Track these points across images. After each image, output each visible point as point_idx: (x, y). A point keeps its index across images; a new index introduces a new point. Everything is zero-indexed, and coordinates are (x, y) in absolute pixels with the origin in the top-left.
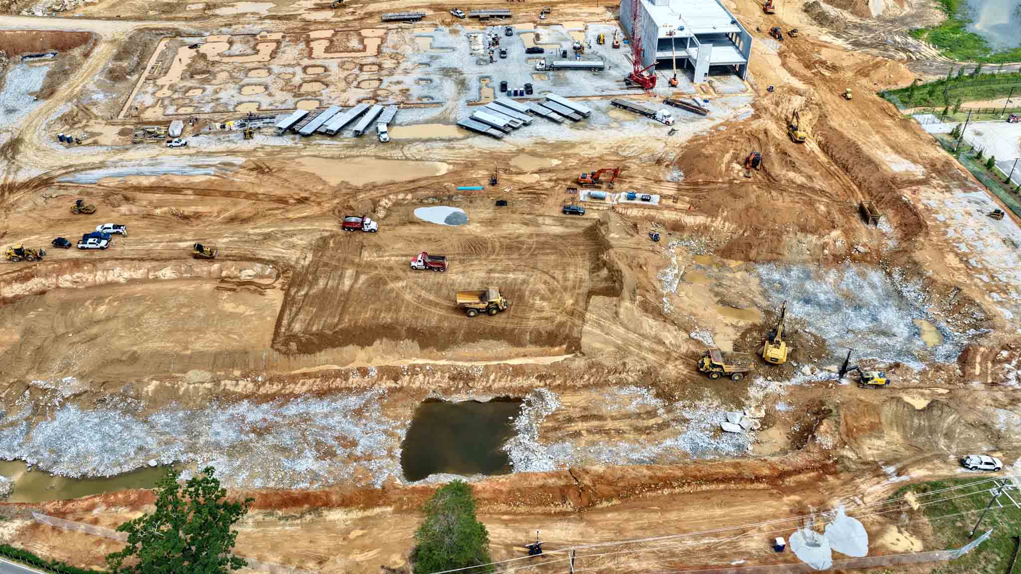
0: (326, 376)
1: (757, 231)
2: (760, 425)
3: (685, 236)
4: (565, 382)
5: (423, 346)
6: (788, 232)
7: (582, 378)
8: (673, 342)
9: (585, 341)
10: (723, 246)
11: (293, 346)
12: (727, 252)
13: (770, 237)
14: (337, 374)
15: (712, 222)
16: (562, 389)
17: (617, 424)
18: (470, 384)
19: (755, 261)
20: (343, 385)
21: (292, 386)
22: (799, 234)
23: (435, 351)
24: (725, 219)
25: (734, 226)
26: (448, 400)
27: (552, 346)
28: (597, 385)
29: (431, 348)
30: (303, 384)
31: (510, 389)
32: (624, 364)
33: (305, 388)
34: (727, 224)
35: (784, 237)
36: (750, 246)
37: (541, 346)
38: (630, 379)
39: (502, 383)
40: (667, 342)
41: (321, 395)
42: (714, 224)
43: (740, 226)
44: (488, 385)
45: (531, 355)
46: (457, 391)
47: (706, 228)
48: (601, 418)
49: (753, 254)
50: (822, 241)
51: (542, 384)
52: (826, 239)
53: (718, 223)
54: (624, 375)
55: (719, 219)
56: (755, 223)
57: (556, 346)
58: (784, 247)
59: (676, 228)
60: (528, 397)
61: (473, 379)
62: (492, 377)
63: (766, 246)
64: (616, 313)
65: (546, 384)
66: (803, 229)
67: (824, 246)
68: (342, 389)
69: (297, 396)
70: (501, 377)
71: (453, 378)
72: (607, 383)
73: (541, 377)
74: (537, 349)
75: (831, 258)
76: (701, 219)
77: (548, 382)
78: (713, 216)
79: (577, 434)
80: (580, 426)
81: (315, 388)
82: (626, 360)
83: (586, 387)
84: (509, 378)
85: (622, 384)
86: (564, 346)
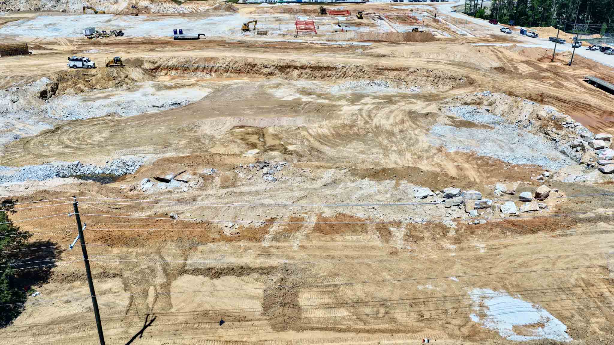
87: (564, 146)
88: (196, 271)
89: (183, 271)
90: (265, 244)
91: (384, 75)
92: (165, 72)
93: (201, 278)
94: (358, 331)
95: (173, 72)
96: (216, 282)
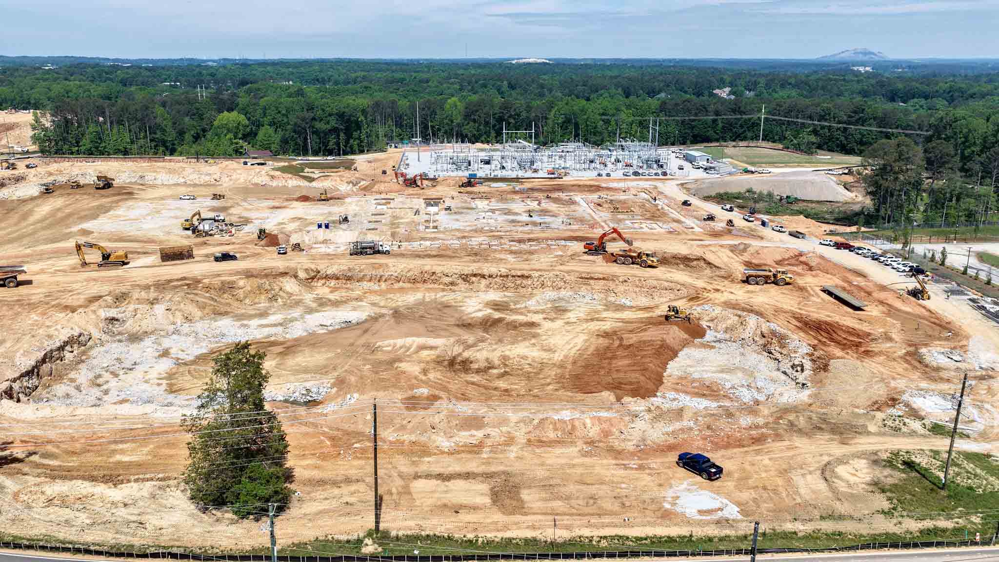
87: (786, 365)
88: (428, 476)
89: (417, 477)
90: (485, 456)
91: (589, 285)
92: (323, 281)
93: (434, 482)
94: (572, 515)
95: (333, 283)
96: (447, 483)
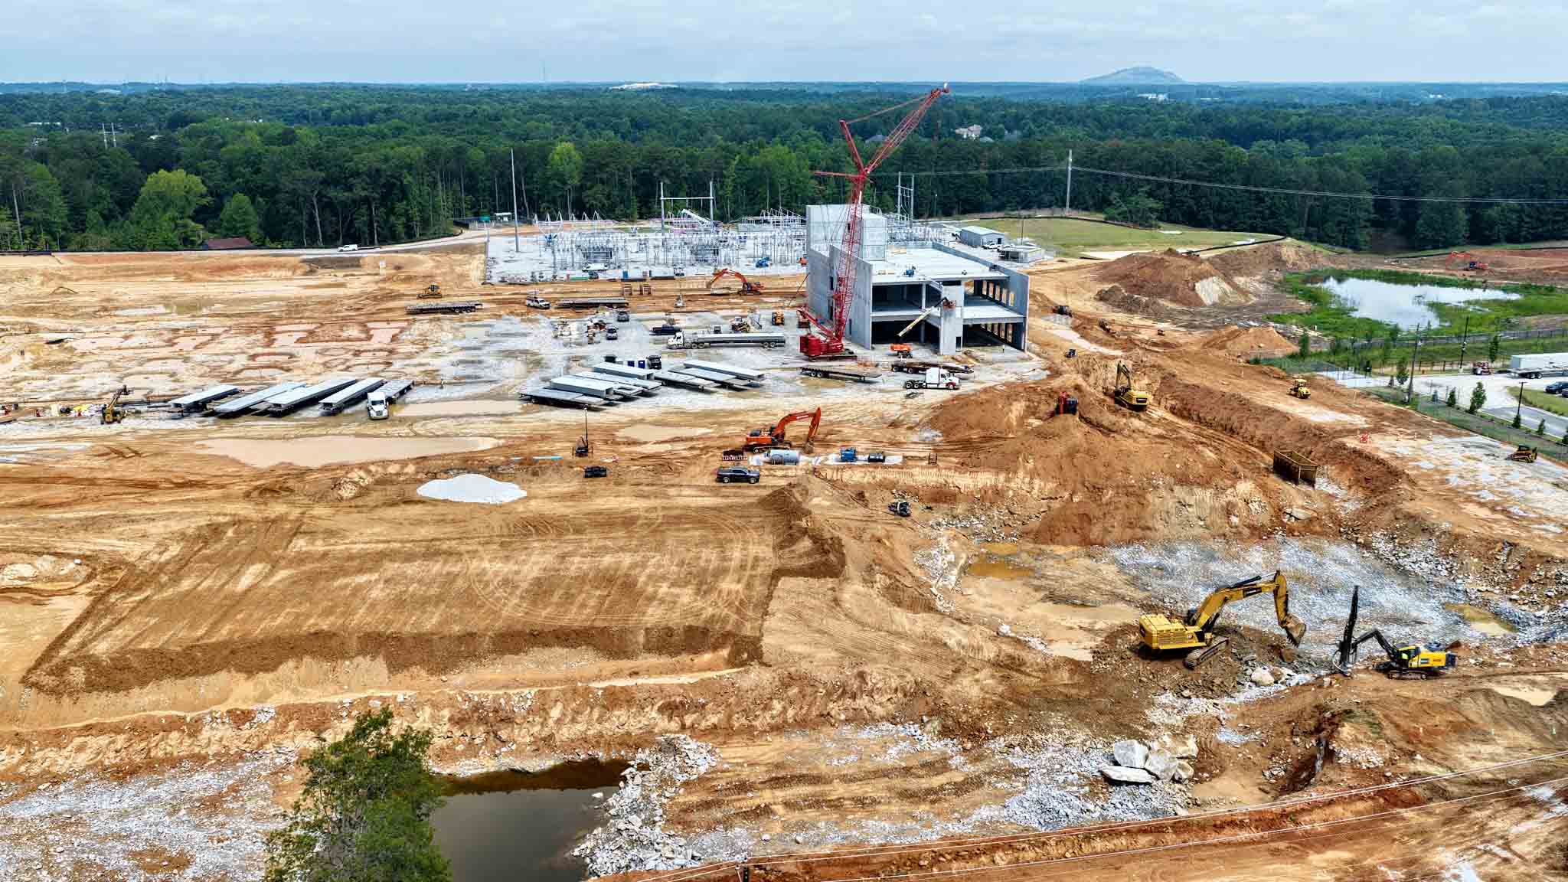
0: (141, 730)
1: (1097, 490)
2: (1191, 772)
3: (960, 509)
4: (729, 717)
5: (396, 665)
6: (1156, 488)
7: (767, 708)
8: (965, 641)
9: (768, 642)
10: (1034, 524)
11: (77, 675)
12: (1047, 533)
13: (1124, 499)
14: (174, 725)
15: (1008, 480)
16: (723, 733)
17: (856, 789)
18: (503, 734)
19: (1102, 545)
20: (184, 751)
21: (51, 753)
22: (1177, 488)
23: (423, 673)
24: (1033, 474)
25: (1051, 485)
26: (445, 772)
27: (697, 651)
28: (802, 724)
29: (414, 669)
30: (80, 749)
31: (599, 740)
32: (861, 676)
33: (83, 759)
34: (1037, 482)
35: (1149, 497)
36: (1086, 518)
37: (671, 655)
38: (879, 711)
39: (580, 727)
40: (951, 643)
41: (122, 774)
42: (1012, 485)
43: (1062, 485)
44: (545, 733)
45: (648, 672)
46: (472, 750)
47: (998, 493)
48: (816, 780)
49: (1095, 532)
50: (1223, 500)
51: (674, 725)
52: (1229, 496)
53: (1019, 482)
54: (863, 702)
55: (1021, 474)
56: (1090, 479)
57: (705, 651)
58: (1153, 517)
59: (941, 496)
60: (642, 756)
61: (508, 720)
62: (555, 713)
63: (1119, 518)
64: (836, 601)
65: (683, 727)
66: (1183, 480)
67: (1228, 510)
68: (181, 759)
69: (56, 780)
70: (577, 712)
71: (459, 721)
72: (825, 717)
73: (671, 709)
74: (664, 660)
75: (1246, 532)
76: (985, 479)
77: (689, 720)
78: (1008, 471)
79: (763, 812)
80: (766, 796)
81: (110, 759)
82: (866, 669)
83: (778, 729)
84: (596, 714)
85: (859, 719)
86: (725, 652)
